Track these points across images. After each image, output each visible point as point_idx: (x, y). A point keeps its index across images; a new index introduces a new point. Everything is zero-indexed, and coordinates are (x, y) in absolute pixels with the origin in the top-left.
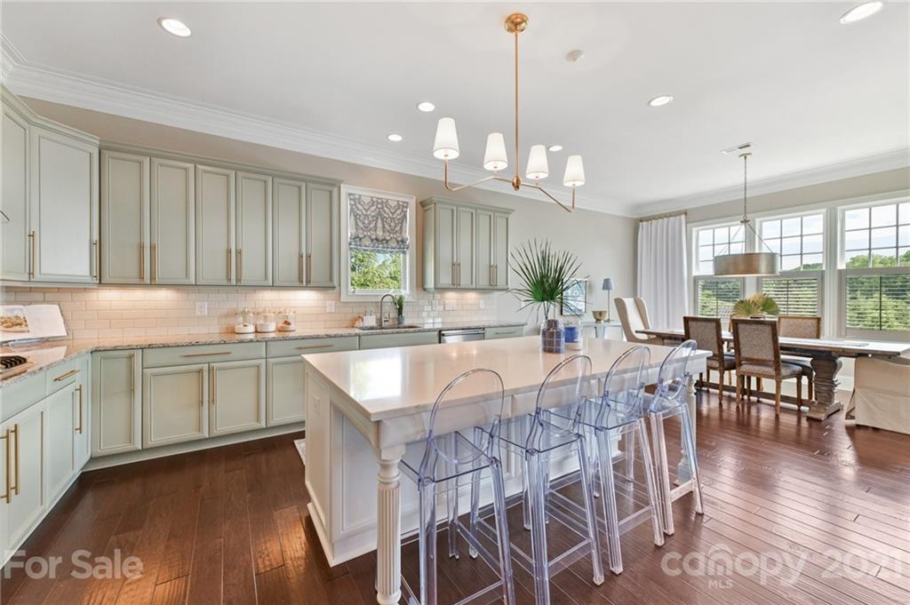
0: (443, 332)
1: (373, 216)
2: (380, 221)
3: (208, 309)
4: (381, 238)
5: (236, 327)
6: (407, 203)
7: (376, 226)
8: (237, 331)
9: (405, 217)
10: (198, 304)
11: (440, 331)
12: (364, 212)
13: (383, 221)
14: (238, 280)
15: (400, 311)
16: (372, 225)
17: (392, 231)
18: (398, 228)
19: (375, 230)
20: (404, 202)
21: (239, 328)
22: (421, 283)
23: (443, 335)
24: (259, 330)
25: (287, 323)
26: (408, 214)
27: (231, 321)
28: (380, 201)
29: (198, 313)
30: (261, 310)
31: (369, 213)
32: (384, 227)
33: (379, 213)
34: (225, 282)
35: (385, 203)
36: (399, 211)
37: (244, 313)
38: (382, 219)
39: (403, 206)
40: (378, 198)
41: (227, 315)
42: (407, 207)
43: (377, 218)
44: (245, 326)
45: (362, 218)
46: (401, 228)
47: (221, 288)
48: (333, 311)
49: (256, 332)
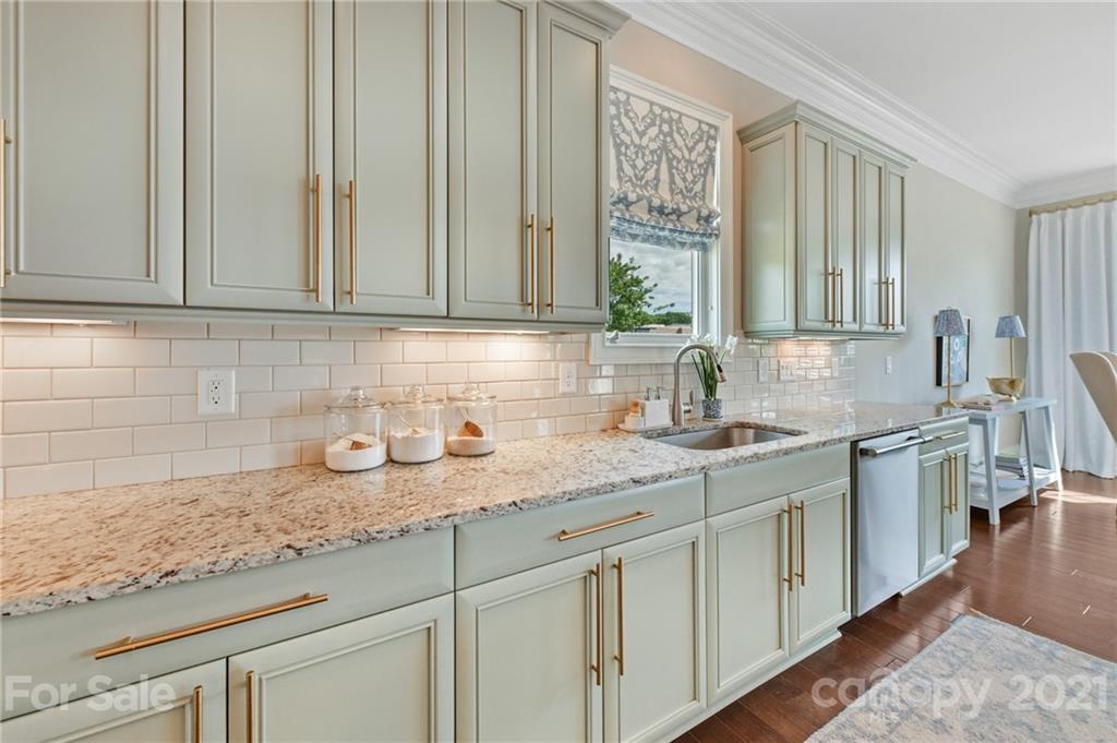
0: (863, 445)
1: (652, 152)
2: (664, 166)
3: (240, 394)
4: (670, 206)
5: (330, 450)
6: (716, 128)
7: (657, 178)
8: (330, 465)
9: (711, 162)
10: (205, 377)
11: (854, 444)
12: (637, 141)
13: (671, 167)
14: (343, 291)
15: (710, 389)
16: (650, 174)
17: (687, 193)
18: (698, 187)
19: (656, 187)
20: (711, 126)
21: (337, 451)
22: (744, 320)
23: (864, 452)
24: (395, 456)
25: (472, 429)
26: (718, 155)
27: (312, 429)
28: (666, 115)
29: (205, 408)
30: (399, 392)
31: (645, 141)
32: (672, 182)
33: (664, 148)
34: (296, 300)
35: (675, 122)
36: (701, 146)
37: (353, 406)
38: (669, 161)
39: (708, 134)
40: (664, 109)
41: (302, 410)
42: (714, 138)
43: (660, 158)
44: (357, 446)
45: (631, 152)
46: (703, 190)
47: (281, 321)
48: (573, 389)
49: (390, 461)
